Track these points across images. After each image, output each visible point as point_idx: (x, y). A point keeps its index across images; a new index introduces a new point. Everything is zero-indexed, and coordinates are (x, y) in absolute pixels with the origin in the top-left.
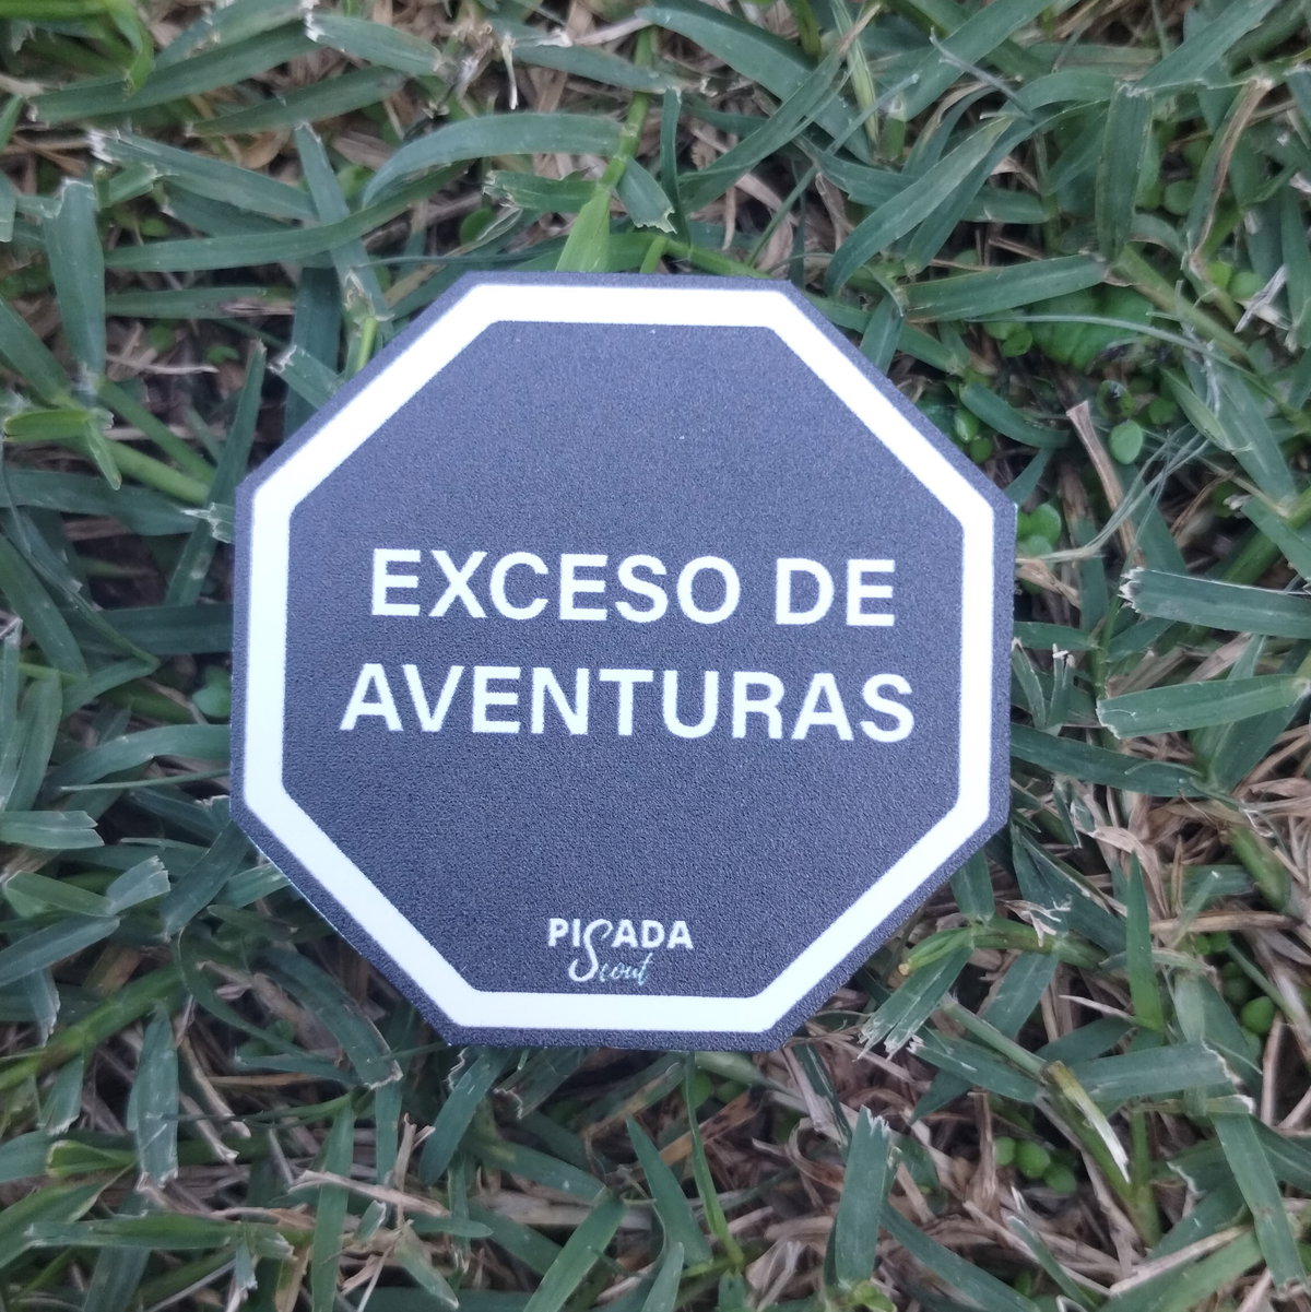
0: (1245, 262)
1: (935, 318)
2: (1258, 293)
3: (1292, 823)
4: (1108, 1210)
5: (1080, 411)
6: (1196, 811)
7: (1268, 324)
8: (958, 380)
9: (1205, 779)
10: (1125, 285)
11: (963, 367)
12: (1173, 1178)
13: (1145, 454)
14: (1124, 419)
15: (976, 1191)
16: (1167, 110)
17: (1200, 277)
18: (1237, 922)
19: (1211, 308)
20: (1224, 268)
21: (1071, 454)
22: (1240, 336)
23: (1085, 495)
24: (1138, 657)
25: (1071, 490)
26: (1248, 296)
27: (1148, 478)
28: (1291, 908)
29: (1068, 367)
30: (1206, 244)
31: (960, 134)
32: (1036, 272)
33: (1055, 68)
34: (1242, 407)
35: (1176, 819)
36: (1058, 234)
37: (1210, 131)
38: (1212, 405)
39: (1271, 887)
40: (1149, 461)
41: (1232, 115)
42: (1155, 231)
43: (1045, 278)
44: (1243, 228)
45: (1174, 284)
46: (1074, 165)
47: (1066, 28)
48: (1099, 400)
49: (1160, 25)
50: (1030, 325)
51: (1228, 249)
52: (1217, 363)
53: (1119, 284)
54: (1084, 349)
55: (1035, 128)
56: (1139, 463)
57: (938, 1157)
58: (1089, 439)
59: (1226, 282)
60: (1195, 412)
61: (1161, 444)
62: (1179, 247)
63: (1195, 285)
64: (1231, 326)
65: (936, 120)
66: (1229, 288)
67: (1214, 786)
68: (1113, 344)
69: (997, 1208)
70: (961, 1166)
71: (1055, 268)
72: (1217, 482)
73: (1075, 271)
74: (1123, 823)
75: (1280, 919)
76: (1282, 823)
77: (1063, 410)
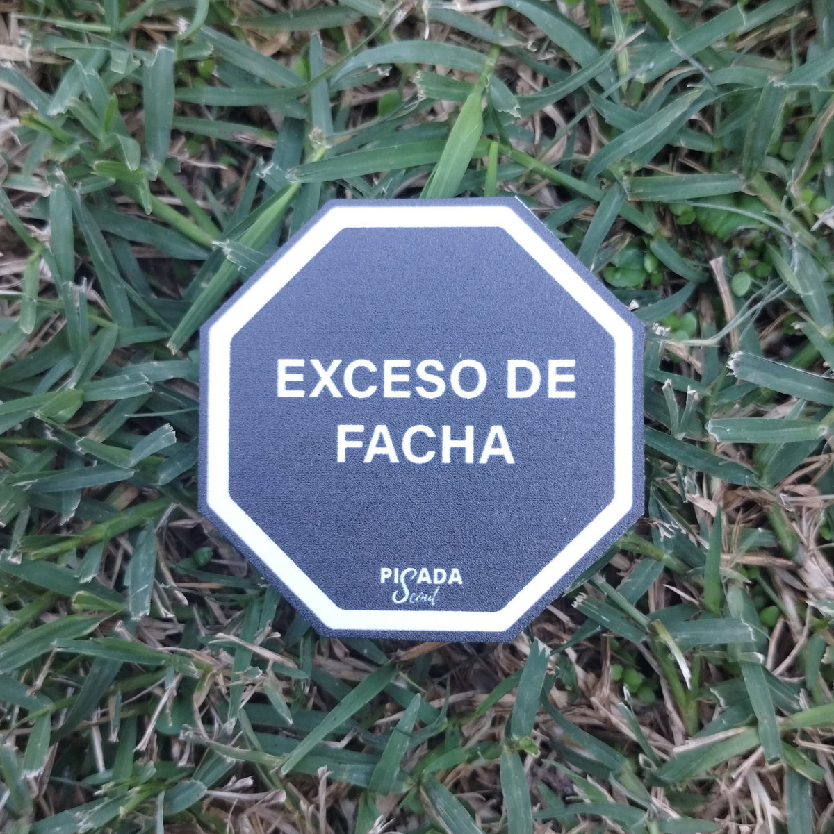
0: (822, 192)
1: (643, 199)
2: (827, 210)
3: (804, 510)
4: (671, 713)
5: (717, 262)
6: (753, 494)
7: (830, 228)
8: (650, 237)
9: (760, 477)
10: (753, 194)
11: (654, 230)
12: (712, 698)
13: (750, 293)
14: (741, 271)
15: (598, 693)
16: (791, 99)
17: (795, 196)
18: (765, 561)
19: (799, 215)
20: (810, 193)
21: (708, 287)
22: (814, 233)
23: (712, 312)
24: (731, 404)
25: (705, 306)
26: (821, 211)
27: (750, 306)
28: (797, 558)
29: (713, 237)
30: (802, 179)
31: (672, 96)
32: (705, 180)
33: (733, 65)
34: (810, 272)
35: (740, 499)
36: (719, 161)
37: (813, 115)
38: (793, 268)
39: (788, 544)
40: (753, 297)
41: (828, 107)
42: (775, 167)
43: (709, 184)
44: (824, 173)
45: (781, 198)
46: (735, 123)
47: (741, 45)
48: (729, 258)
49: (795, 51)
50: (695, 208)
51: (813, 184)
52: (799, 245)
53: (750, 194)
54: (725, 228)
55: (716, 98)
56: (747, 297)
57: (579, 670)
58: (720, 279)
59: (809, 201)
60: (783, 271)
61: (760, 288)
62: (787, 178)
63: (793, 201)
64: (808, 227)
65: (660, 86)
66: (811, 205)
67: (764, 482)
68: (742, 227)
69: (608, 704)
70: (591, 677)
71: (715, 179)
72: (788, 313)
73: (726, 183)
74: (710, 497)
75: (790, 563)
76: (799, 508)
77: (707, 261)
